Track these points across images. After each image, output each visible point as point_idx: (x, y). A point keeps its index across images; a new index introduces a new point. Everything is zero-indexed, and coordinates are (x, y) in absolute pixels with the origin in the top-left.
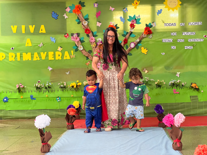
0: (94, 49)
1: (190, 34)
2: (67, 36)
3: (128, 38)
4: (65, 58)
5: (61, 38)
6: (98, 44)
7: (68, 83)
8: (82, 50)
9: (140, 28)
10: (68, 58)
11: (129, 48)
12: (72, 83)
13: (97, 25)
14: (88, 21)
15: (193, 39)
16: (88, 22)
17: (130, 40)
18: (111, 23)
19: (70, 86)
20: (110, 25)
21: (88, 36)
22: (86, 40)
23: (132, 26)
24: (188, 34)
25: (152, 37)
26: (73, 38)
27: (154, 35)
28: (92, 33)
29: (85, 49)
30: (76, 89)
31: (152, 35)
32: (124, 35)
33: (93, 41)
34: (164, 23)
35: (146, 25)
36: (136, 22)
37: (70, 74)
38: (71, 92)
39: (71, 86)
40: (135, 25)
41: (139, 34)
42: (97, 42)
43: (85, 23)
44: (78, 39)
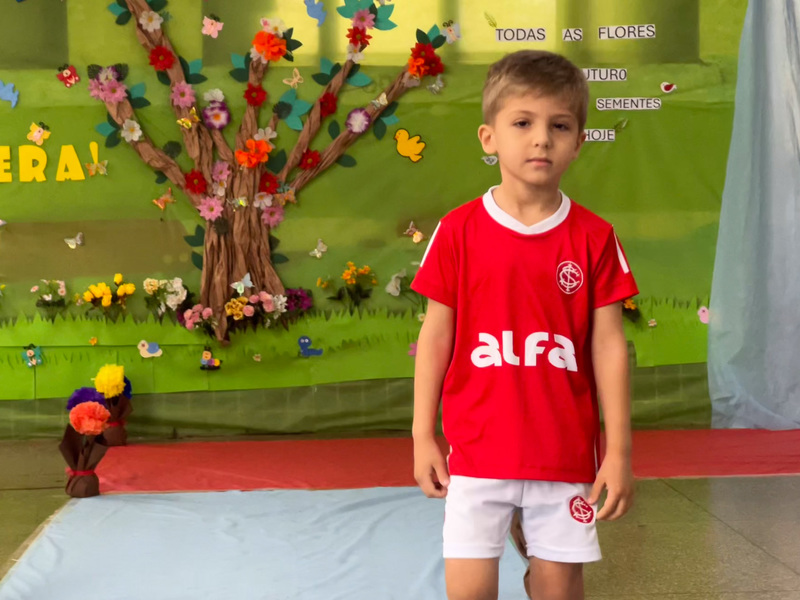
0: (189, 136)
1: (604, 76)
2: (70, 78)
3: (341, 90)
4: (61, 176)
5: (42, 86)
6: (207, 117)
7: (77, 283)
8: (136, 143)
9: (391, 46)
10: (77, 174)
11: (343, 133)
12: (92, 287)
13: (204, 32)
14: (162, 12)
15: (617, 100)
16: (166, 17)
17: (346, 100)
18: (266, 23)
19: (83, 300)
20: (261, 35)
21: (164, 78)
22: (156, 95)
23: (358, 36)
24: (598, 79)
25: (445, 86)
26: (97, 87)
27: (451, 79)
28: (184, 65)
29: (153, 135)
30: (113, 313)
31: (443, 80)
32: (320, 78)
33: (188, 100)
34: (495, 25)
35: (420, 34)
36: (375, 20)
37: (83, 244)
38: (87, 325)
39: (88, 296)
40: (368, 32)
41: (385, 71)
42: (202, 105)
43: (150, 19)
44: (120, 94)
